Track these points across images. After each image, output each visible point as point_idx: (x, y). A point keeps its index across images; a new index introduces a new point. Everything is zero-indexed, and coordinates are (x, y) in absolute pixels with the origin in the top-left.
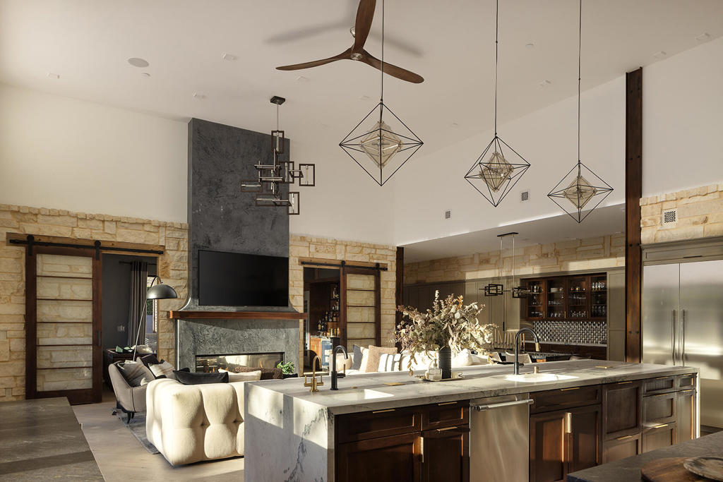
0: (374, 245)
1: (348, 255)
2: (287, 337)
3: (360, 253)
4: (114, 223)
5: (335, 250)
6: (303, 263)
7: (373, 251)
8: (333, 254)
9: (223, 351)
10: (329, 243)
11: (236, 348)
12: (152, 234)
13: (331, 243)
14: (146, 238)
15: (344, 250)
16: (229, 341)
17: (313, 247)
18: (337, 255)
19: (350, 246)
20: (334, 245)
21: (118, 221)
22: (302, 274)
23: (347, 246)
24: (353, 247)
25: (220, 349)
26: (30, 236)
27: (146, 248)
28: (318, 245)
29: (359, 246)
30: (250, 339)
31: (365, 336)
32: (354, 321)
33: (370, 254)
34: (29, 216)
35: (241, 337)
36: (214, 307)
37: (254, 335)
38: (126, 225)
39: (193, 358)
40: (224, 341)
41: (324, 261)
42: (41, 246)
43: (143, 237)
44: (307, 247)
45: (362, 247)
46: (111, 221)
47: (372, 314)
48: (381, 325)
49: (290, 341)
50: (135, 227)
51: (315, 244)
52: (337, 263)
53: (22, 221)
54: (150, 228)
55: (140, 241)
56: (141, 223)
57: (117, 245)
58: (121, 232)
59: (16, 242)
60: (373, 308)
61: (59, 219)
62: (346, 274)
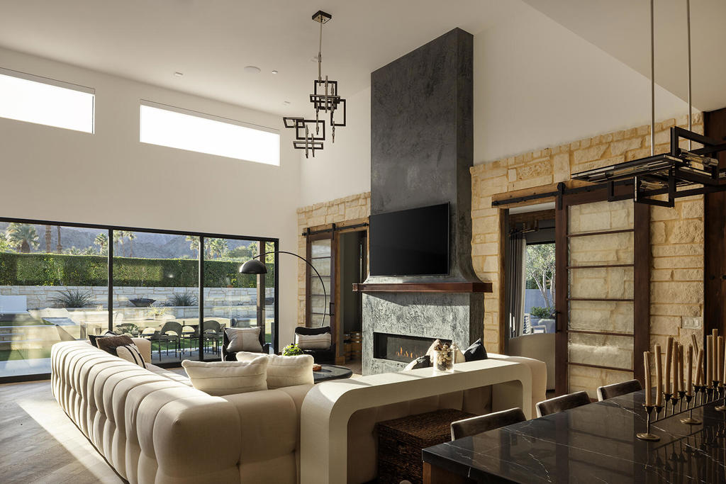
2: (455, 318)
4: (343, 204)
5: (552, 166)
6: (495, 204)
8: (546, 176)
9: (393, 330)
10: (536, 158)
11: (404, 328)
12: (363, 207)
13: (541, 157)
14: (360, 212)
15: (568, 162)
16: (399, 318)
17: (512, 173)
18: (555, 176)
19: (580, 151)
20: (549, 158)
21: (344, 202)
22: (498, 220)
23: (571, 154)
24: (587, 151)
25: (391, 328)
26: (309, 229)
27: (360, 223)
28: (520, 167)
29: (597, 144)
30: (415, 318)
31: (614, 327)
32: (586, 297)
33: (627, 152)
34: (310, 213)
35: (408, 315)
36: (386, 278)
37: (420, 314)
38: (349, 204)
39: (372, 335)
40: (394, 318)
41: (532, 192)
42: (312, 236)
43: (358, 212)
44: (504, 175)
45: (606, 143)
46: (341, 203)
47: (625, 282)
48: (652, 306)
49: (458, 324)
50: (354, 204)
51: (516, 168)
52: (555, 189)
53: (309, 218)
54: (361, 201)
55: (357, 217)
56: (356, 199)
57: (346, 225)
58: (346, 212)
59: (304, 234)
60: (633, 268)
61: (320, 210)
62: (567, 207)
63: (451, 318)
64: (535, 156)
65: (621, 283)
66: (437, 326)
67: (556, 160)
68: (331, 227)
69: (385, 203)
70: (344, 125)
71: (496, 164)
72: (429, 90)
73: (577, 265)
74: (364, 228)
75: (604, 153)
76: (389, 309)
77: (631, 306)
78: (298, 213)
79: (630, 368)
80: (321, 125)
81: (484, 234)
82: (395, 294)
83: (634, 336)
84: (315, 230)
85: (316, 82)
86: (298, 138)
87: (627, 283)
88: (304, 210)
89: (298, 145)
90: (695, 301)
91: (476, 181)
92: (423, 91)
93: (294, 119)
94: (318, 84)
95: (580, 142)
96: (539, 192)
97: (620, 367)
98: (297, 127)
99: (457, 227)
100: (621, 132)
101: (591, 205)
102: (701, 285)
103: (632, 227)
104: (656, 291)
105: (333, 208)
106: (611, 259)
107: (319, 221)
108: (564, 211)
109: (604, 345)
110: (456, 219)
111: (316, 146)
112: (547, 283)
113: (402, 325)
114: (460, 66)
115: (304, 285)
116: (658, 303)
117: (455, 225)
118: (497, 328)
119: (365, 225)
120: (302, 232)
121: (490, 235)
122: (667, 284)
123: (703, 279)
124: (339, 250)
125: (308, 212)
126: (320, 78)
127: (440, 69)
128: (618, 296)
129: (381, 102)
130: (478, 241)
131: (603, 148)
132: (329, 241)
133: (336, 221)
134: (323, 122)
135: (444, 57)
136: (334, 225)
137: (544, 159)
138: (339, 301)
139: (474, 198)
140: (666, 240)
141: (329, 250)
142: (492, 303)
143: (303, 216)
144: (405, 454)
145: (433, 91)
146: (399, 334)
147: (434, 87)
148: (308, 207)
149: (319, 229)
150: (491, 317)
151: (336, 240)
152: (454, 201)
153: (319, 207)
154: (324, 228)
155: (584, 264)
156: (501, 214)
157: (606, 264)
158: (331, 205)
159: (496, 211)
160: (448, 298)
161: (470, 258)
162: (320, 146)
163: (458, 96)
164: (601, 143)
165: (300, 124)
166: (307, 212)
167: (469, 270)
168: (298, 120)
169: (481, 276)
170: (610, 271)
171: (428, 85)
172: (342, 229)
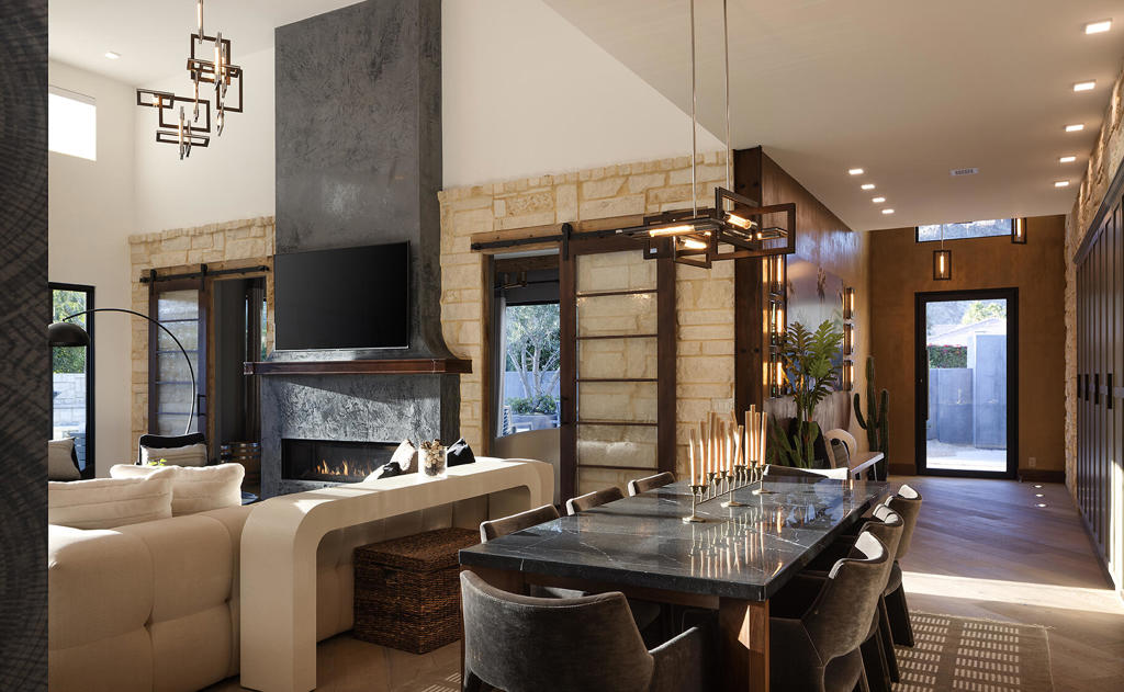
0: (656, 164)
1: (585, 206)
2: (418, 412)
3: (620, 191)
4: (222, 234)
5: (554, 200)
6: (476, 247)
7: (659, 180)
8: (547, 213)
9: (317, 434)
10: (534, 187)
11: (335, 430)
12: (260, 241)
13: (539, 186)
14: (252, 248)
15: (576, 197)
16: (325, 416)
17: (500, 206)
18: (558, 213)
19: (590, 183)
20: (549, 189)
21: (223, 231)
22: (480, 272)
23: (579, 184)
24: (599, 184)
25: (312, 430)
26: (154, 272)
27: (254, 265)
28: (512, 197)
29: (612, 176)
30: (355, 414)
31: (634, 415)
32: (600, 377)
33: (647, 190)
34: (156, 245)
35: (342, 409)
36: (304, 354)
37: (361, 407)
38: (232, 234)
39: (279, 443)
40: (318, 416)
41: (527, 234)
42: (159, 283)
43: (249, 247)
44: (488, 208)
45: (623, 176)
46: (217, 232)
47: (646, 357)
48: (678, 387)
49: (423, 420)
50: (241, 234)
51: (504, 198)
52: (558, 231)
53: (152, 253)
54: (255, 231)
55: (247, 255)
56: (246, 227)
57: (226, 267)
58: (228, 246)
59: (144, 280)
60: (656, 339)
61: (177, 241)
62: (575, 256)
63: (412, 410)
64: (532, 184)
65: (644, 358)
66: (390, 425)
67: (561, 192)
68: (199, 270)
69: (301, 237)
70: (240, 110)
71: (476, 191)
72: (376, 71)
73: (589, 334)
74: (260, 274)
75: (621, 188)
76: (308, 400)
77: (655, 386)
78: (131, 244)
79: (653, 466)
80: (203, 107)
81: (460, 290)
82: (320, 377)
83: (658, 425)
84: (167, 273)
85: (194, 37)
86: (162, 125)
87: (649, 359)
88: (144, 239)
89: (162, 137)
90: (726, 380)
91: (447, 212)
92: (365, 70)
93: (156, 94)
94: (196, 40)
95: (591, 171)
96: (536, 234)
97: (642, 466)
98: (161, 107)
99: (420, 278)
100: (641, 163)
101: (604, 255)
102: (732, 360)
103: (655, 287)
104: (682, 368)
105: (201, 240)
106: (630, 328)
107: (172, 258)
108: (571, 262)
109: (622, 440)
110: (419, 267)
111: (193, 140)
112: (528, 362)
113: (331, 424)
114: (423, 42)
115: (144, 366)
116: (686, 383)
117: (417, 275)
118: (479, 423)
119: (264, 268)
120: (139, 275)
121: (470, 291)
122: (695, 359)
123: (733, 353)
124: (213, 308)
125: (154, 242)
126: (202, 31)
127: (392, 41)
128: (639, 377)
129: (293, 78)
130: (450, 299)
131: (620, 182)
132: (195, 294)
133: (207, 260)
134: (207, 103)
135: (399, 26)
136: (204, 266)
137: (544, 190)
138: (213, 392)
139: (444, 238)
140: (695, 304)
141: (194, 307)
142: (470, 388)
143: (142, 249)
144: (394, 585)
145: (381, 72)
146: (327, 439)
147: (383, 66)
148: (154, 234)
149: (174, 273)
150: (470, 409)
151: (209, 292)
152: (416, 240)
153: (176, 235)
154: (184, 271)
155: (597, 334)
156: (484, 262)
157: (622, 334)
158: (198, 234)
159: (477, 257)
160: (407, 382)
161: (438, 325)
162: (203, 141)
163: (421, 87)
164: (617, 175)
165: (166, 102)
166: (152, 243)
167: (437, 342)
168: (162, 96)
169: (456, 351)
170: (629, 344)
171: (373, 64)
172: (218, 273)
